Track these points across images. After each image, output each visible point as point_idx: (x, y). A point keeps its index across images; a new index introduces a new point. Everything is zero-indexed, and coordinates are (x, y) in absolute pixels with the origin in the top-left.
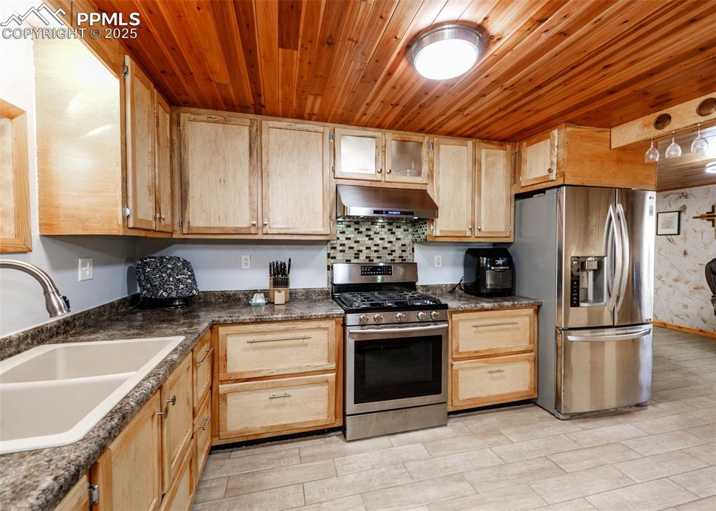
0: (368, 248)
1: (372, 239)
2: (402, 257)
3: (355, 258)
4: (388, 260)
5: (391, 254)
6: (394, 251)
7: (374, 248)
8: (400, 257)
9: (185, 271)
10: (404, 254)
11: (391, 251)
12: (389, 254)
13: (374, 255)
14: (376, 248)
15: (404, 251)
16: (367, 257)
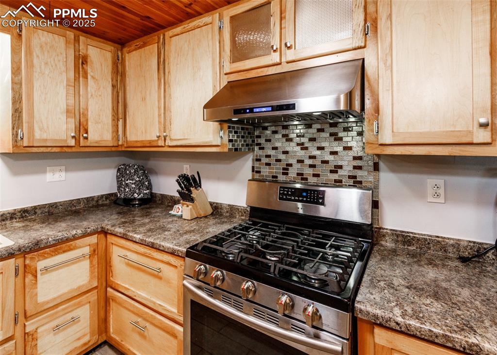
0: (300, 161)
1: (306, 148)
2: (355, 177)
3: (284, 174)
4: (330, 180)
5: (336, 172)
6: (341, 167)
7: (308, 162)
8: (350, 177)
9: (135, 177)
10: (359, 173)
11: (336, 167)
12: (332, 172)
13: (308, 171)
14: (310, 162)
15: (359, 168)
16: (298, 174)
